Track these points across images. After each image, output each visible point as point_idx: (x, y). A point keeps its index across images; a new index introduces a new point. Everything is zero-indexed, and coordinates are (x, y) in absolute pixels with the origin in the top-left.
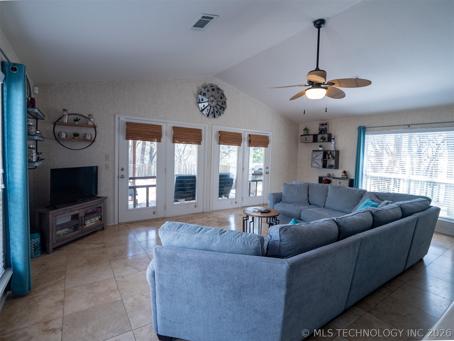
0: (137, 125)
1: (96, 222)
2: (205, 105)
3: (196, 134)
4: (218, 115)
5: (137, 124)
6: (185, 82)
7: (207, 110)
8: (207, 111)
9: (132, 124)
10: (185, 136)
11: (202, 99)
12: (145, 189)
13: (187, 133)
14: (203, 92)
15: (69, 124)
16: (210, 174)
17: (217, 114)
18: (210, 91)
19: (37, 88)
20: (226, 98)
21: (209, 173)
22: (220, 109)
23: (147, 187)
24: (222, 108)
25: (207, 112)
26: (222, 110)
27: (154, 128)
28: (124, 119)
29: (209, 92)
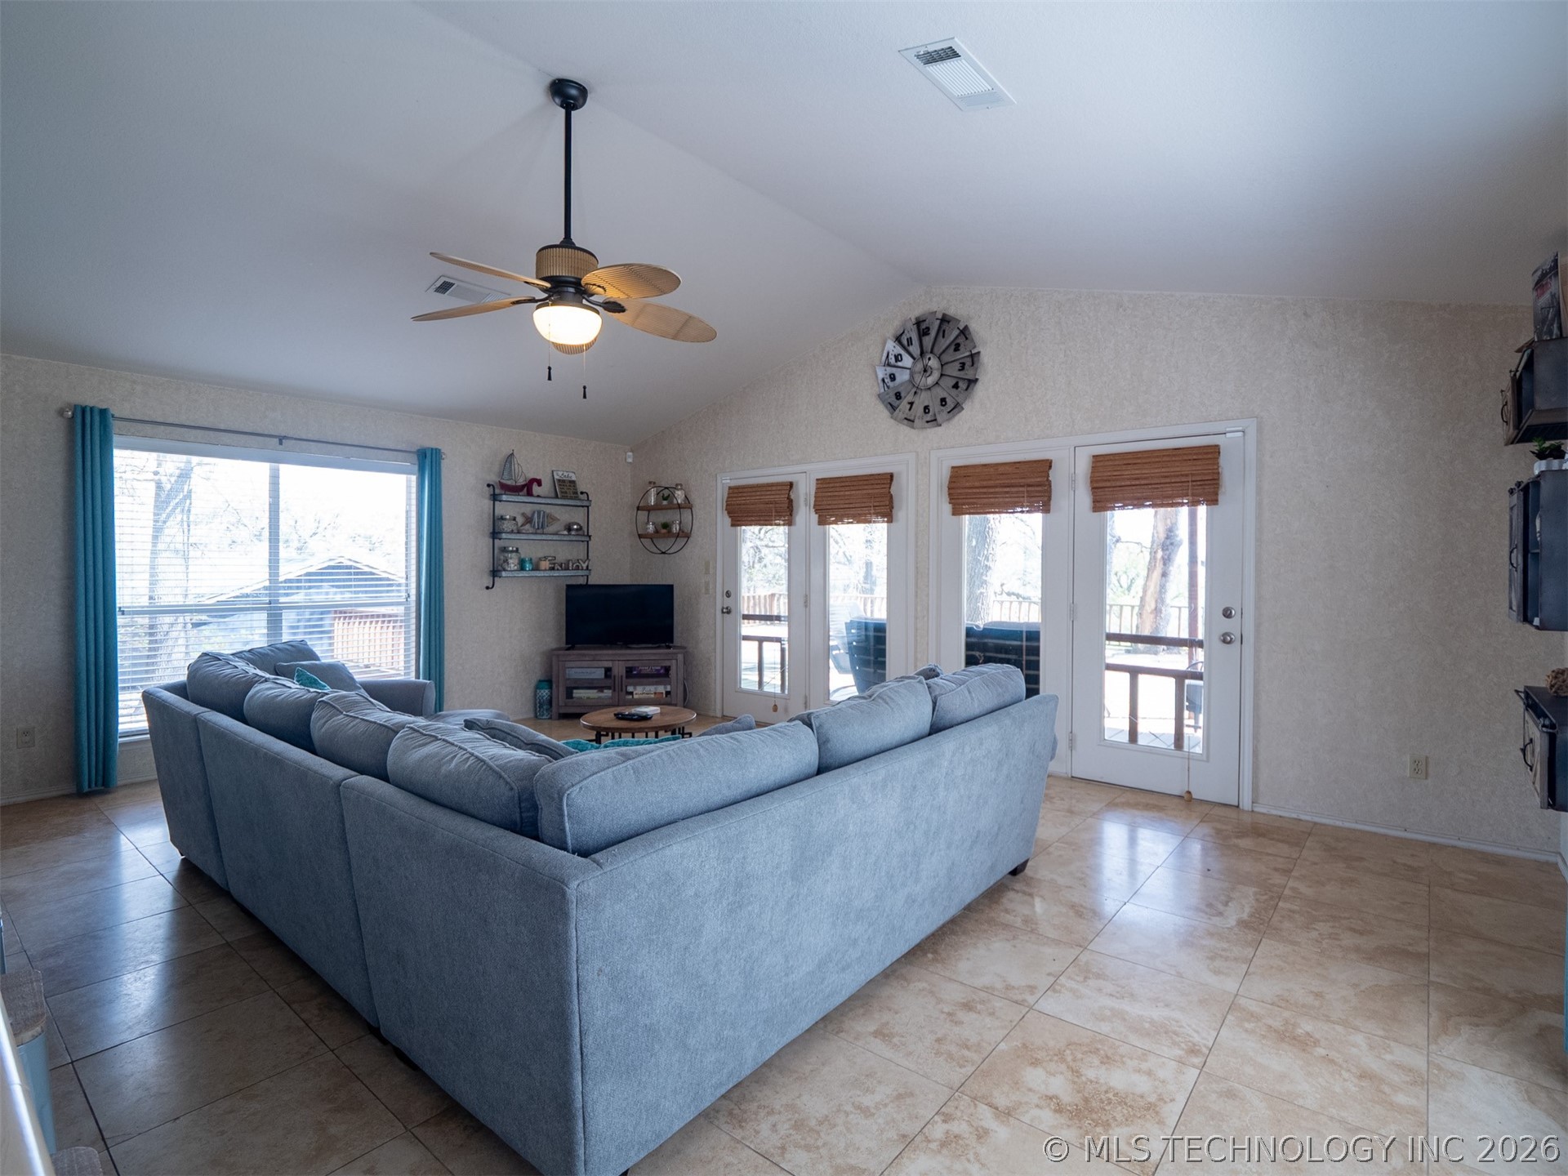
0: (745, 490)
1: (657, 696)
2: (899, 393)
3: (870, 491)
4: (949, 412)
5: (744, 487)
6: (850, 344)
7: (909, 406)
8: (910, 409)
9: (736, 491)
10: (839, 502)
11: (890, 375)
12: (756, 644)
13: (847, 493)
14: (893, 353)
15: (657, 508)
16: (926, 619)
17: (942, 408)
18: (913, 342)
19: (630, 454)
20: (973, 340)
21: (924, 617)
22: (954, 390)
23: (761, 640)
24: (960, 384)
25: (907, 411)
26: (959, 389)
27: (773, 493)
28: (727, 481)
29: (912, 344)
